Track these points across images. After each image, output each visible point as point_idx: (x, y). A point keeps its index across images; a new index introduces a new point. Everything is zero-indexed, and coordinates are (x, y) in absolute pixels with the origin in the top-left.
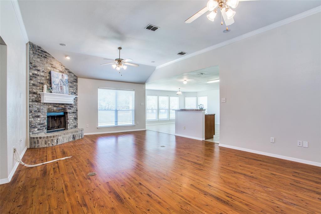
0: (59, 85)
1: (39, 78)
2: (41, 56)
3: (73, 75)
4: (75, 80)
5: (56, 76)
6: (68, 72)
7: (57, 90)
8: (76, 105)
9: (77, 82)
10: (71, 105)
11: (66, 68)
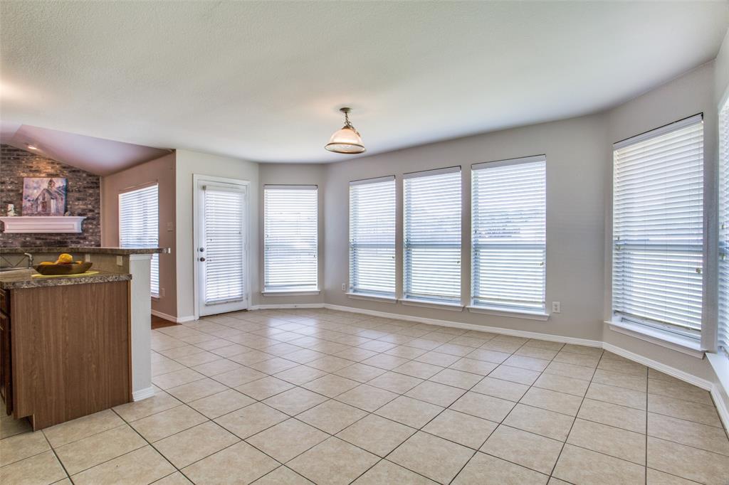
0: (41, 200)
1: (3, 195)
2: (9, 159)
3: (84, 175)
4: (92, 182)
5: (35, 185)
6: (70, 172)
7: (34, 210)
8: (96, 235)
9: (98, 187)
10: (79, 234)
11: (64, 165)
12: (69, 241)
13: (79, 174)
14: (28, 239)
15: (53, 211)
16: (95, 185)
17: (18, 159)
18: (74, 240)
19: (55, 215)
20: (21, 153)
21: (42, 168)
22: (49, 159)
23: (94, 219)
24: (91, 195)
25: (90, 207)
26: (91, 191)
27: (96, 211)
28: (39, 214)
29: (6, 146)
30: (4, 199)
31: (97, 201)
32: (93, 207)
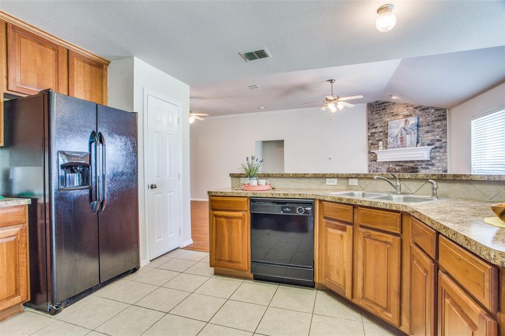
0: (399, 136)
1: (376, 135)
2: (380, 110)
3: (433, 111)
4: (440, 116)
5: (396, 125)
6: (421, 110)
7: (395, 143)
8: (443, 162)
9: (446, 119)
10: (428, 161)
11: (416, 106)
12: (419, 167)
13: (428, 111)
14: (391, 166)
15: (408, 143)
16: (442, 118)
17: (385, 109)
18: (424, 166)
19: (409, 147)
20: (386, 104)
21: (400, 112)
22: (405, 104)
23: (441, 147)
24: (438, 127)
25: (438, 137)
26: (438, 123)
27: (443, 141)
28: (398, 147)
29: (378, 102)
30: (377, 139)
31: (445, 131)
32: (441, 137)
